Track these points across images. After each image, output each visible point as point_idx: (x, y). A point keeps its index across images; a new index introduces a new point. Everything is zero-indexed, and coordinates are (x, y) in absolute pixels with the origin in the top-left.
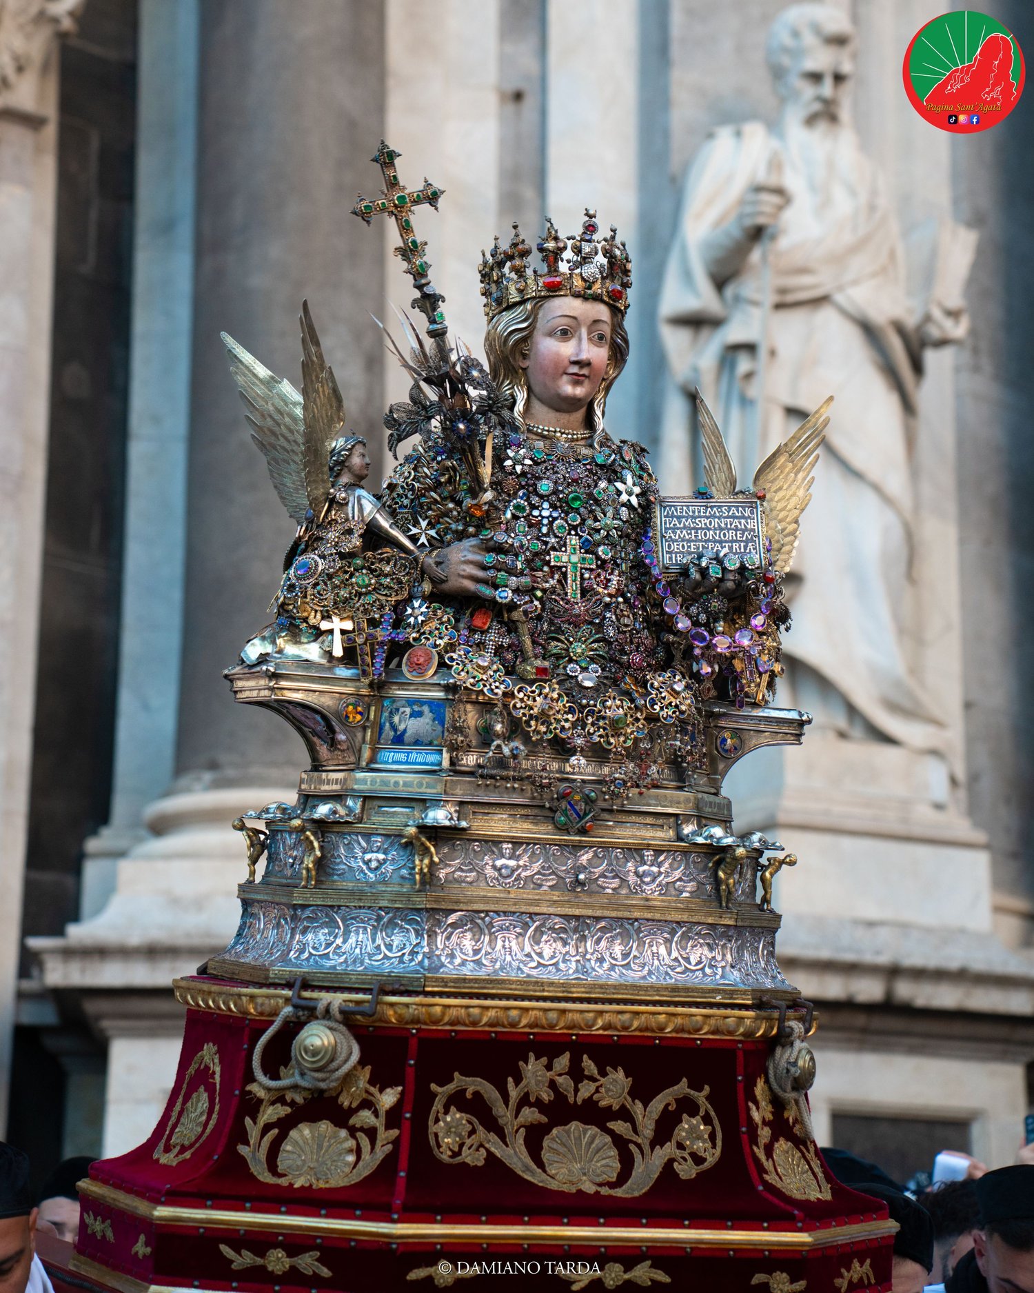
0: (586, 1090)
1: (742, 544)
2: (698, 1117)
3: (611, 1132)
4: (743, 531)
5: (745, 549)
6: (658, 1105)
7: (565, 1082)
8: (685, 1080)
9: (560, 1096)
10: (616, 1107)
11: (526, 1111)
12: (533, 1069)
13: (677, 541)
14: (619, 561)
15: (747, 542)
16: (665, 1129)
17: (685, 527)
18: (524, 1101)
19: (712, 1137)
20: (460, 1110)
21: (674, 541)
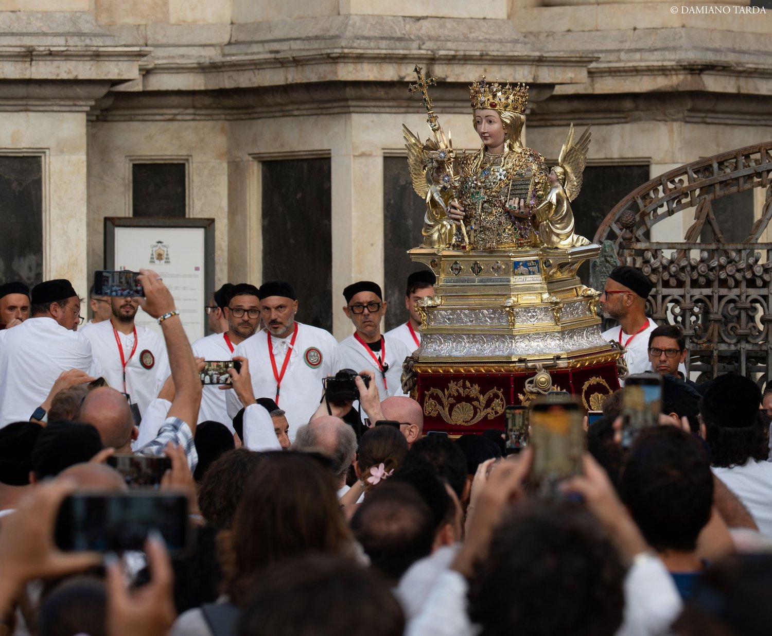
0: (467, 392)
2: (499, 399)
3: (473, 405)
6: (487, 396)
7: (461, 391)
8: (495, 387)
9: (459, 394)
10: (475, 397)
11: (450, 399)
12: (452, 386)
16: (489, 404)
18: (450, 396)
19: (503, 405)
20: (432, 399)
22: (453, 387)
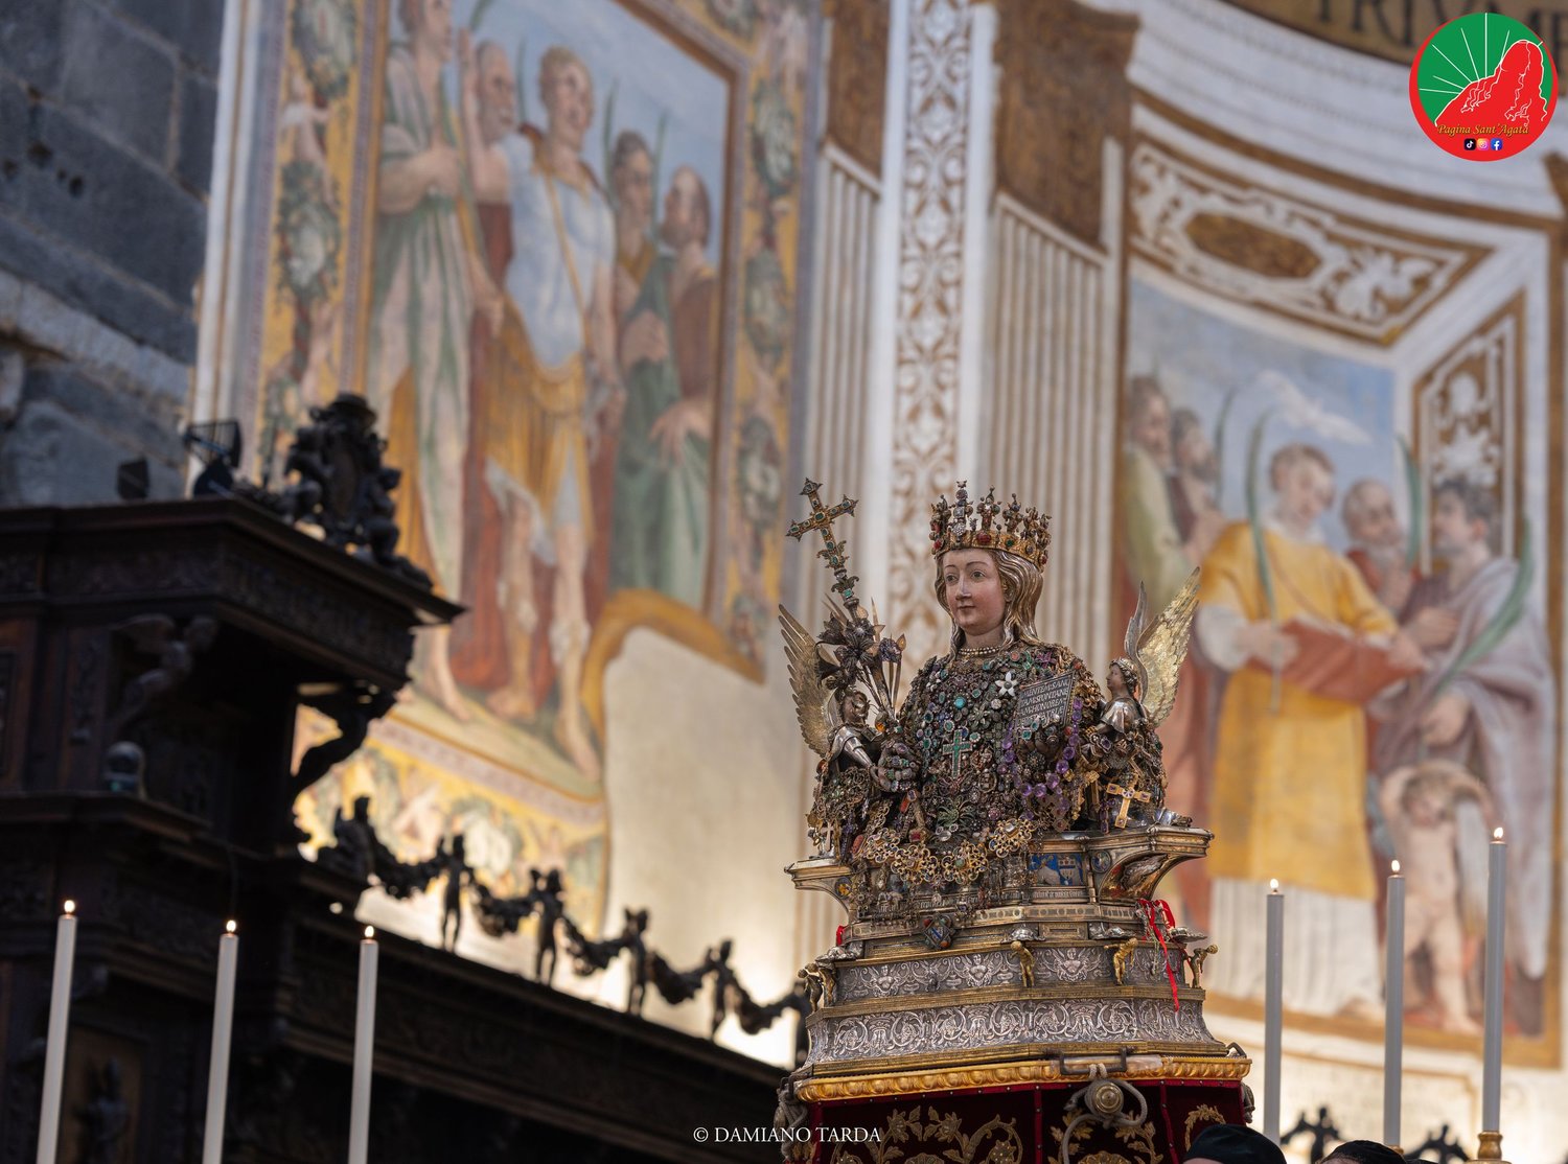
0: (930, 1130)
2: (1007, 1142)
3: (944, 1157)
6: (978, 1136)
7: (916, 1129)
8: (998, 1116)
9: (913, 1137)
10: (952, 1141)
11: (890, 1149)
12: (897, 1120)
14: (993, 741)
16: (982, 1153)
18: (890, 1143)
19: (1016, 1154)
20: (850, 1153)
22: (897, 1122)
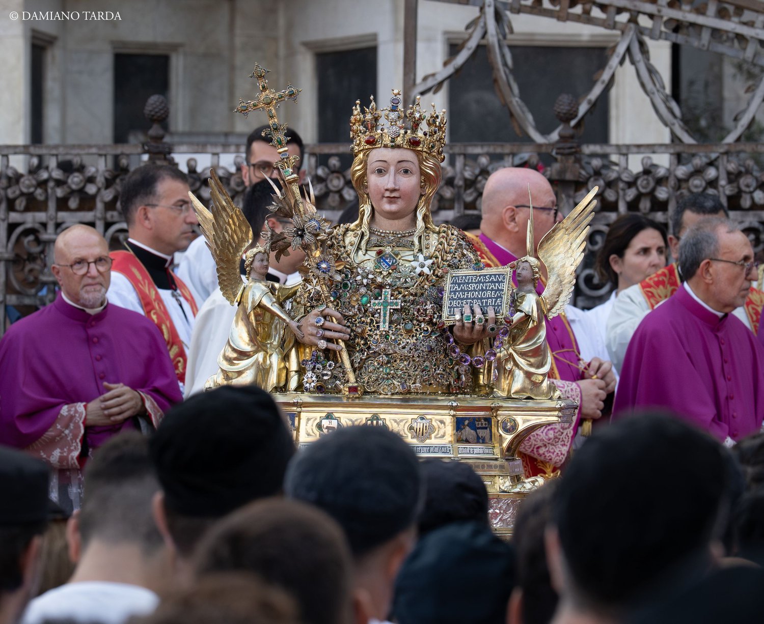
1: (494, 300)
4: (496, 291)
5: (495, 303)
13: (455, 299)
15: (497, 298)
17: (462, 290)
21: (454, 299)
